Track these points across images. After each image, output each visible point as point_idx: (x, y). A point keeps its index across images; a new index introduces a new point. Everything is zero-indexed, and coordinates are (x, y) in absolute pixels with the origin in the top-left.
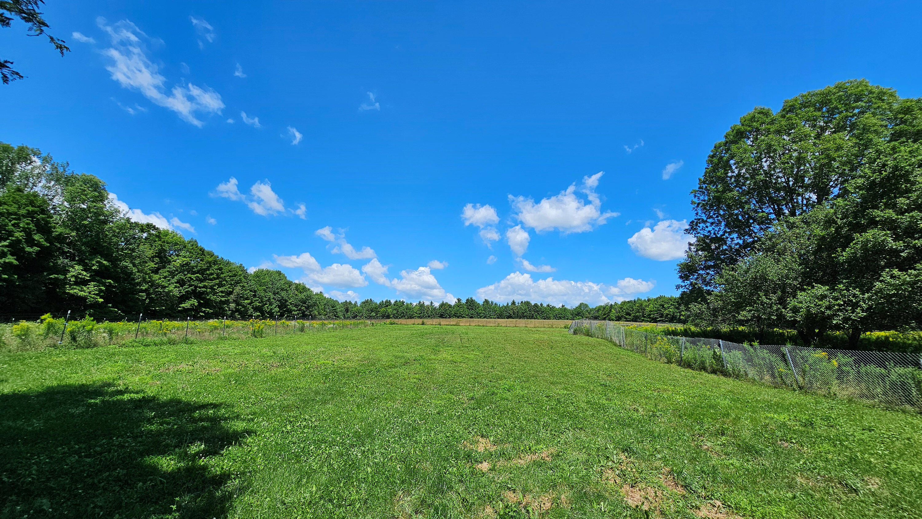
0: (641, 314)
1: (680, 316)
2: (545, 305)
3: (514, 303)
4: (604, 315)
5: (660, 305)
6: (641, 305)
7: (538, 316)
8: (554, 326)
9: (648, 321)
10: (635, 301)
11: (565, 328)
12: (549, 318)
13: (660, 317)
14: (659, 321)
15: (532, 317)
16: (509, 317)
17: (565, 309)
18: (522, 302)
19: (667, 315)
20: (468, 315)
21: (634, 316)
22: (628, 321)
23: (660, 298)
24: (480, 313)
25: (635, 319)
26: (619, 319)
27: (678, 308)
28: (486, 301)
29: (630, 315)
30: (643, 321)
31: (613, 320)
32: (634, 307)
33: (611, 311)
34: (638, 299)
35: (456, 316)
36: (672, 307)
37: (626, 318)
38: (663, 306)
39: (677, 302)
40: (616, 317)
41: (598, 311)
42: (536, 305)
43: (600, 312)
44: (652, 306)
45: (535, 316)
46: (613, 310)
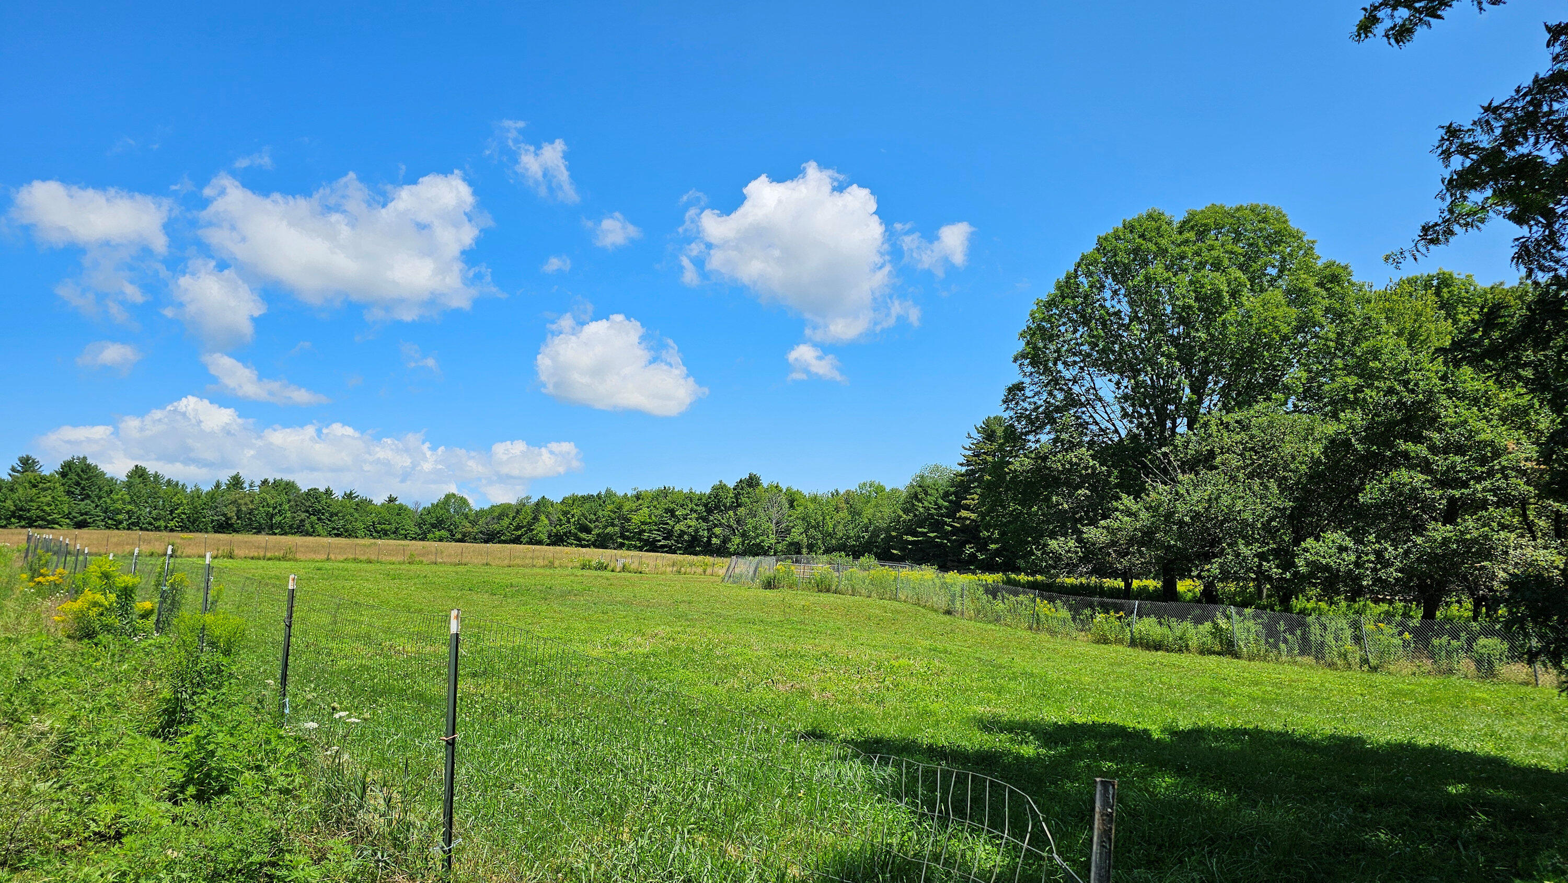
0: (617, 529)
1: (709, 538)
2: (338, 494)
3: (236, 482)
4: (518, 528)
5: (667, 511)
6: (620, 508)
7: (319, 527)
8: (557, 563)
9: (635, 547)
10: (599, 496)
11: (583, 567)
12: (350, 533)
13: (665, 538)
14: (663, 546)
15: (299, 529)
16: (224, 527)
17: (401, 508)
18: (265, 482)
19: (683, 533)
20: (67, 516)
21: (598, 535)
22: (583, 546)
23: (665, 493)
24: (119, 512)
25: (602, 542)
26: (557, 540)
27: (705, 520)
28: (139, 473)
29: (588, 530)
30: (621, 546)
31: (540, 543)
32: (600, 513)
33: (536, 519)
34: (609, 494)
35: (20, 518)
36: (694, 515)
37: (579, 539)
38: (672, 512)
39: (706, 505)
40: (549, 537)
41: (500, 517)
42: (313, 494)
43: (506, 522)
44: (646, 510)
45: (308, 526)
46: (543, 517)
